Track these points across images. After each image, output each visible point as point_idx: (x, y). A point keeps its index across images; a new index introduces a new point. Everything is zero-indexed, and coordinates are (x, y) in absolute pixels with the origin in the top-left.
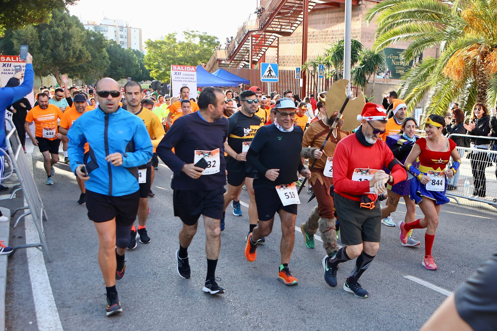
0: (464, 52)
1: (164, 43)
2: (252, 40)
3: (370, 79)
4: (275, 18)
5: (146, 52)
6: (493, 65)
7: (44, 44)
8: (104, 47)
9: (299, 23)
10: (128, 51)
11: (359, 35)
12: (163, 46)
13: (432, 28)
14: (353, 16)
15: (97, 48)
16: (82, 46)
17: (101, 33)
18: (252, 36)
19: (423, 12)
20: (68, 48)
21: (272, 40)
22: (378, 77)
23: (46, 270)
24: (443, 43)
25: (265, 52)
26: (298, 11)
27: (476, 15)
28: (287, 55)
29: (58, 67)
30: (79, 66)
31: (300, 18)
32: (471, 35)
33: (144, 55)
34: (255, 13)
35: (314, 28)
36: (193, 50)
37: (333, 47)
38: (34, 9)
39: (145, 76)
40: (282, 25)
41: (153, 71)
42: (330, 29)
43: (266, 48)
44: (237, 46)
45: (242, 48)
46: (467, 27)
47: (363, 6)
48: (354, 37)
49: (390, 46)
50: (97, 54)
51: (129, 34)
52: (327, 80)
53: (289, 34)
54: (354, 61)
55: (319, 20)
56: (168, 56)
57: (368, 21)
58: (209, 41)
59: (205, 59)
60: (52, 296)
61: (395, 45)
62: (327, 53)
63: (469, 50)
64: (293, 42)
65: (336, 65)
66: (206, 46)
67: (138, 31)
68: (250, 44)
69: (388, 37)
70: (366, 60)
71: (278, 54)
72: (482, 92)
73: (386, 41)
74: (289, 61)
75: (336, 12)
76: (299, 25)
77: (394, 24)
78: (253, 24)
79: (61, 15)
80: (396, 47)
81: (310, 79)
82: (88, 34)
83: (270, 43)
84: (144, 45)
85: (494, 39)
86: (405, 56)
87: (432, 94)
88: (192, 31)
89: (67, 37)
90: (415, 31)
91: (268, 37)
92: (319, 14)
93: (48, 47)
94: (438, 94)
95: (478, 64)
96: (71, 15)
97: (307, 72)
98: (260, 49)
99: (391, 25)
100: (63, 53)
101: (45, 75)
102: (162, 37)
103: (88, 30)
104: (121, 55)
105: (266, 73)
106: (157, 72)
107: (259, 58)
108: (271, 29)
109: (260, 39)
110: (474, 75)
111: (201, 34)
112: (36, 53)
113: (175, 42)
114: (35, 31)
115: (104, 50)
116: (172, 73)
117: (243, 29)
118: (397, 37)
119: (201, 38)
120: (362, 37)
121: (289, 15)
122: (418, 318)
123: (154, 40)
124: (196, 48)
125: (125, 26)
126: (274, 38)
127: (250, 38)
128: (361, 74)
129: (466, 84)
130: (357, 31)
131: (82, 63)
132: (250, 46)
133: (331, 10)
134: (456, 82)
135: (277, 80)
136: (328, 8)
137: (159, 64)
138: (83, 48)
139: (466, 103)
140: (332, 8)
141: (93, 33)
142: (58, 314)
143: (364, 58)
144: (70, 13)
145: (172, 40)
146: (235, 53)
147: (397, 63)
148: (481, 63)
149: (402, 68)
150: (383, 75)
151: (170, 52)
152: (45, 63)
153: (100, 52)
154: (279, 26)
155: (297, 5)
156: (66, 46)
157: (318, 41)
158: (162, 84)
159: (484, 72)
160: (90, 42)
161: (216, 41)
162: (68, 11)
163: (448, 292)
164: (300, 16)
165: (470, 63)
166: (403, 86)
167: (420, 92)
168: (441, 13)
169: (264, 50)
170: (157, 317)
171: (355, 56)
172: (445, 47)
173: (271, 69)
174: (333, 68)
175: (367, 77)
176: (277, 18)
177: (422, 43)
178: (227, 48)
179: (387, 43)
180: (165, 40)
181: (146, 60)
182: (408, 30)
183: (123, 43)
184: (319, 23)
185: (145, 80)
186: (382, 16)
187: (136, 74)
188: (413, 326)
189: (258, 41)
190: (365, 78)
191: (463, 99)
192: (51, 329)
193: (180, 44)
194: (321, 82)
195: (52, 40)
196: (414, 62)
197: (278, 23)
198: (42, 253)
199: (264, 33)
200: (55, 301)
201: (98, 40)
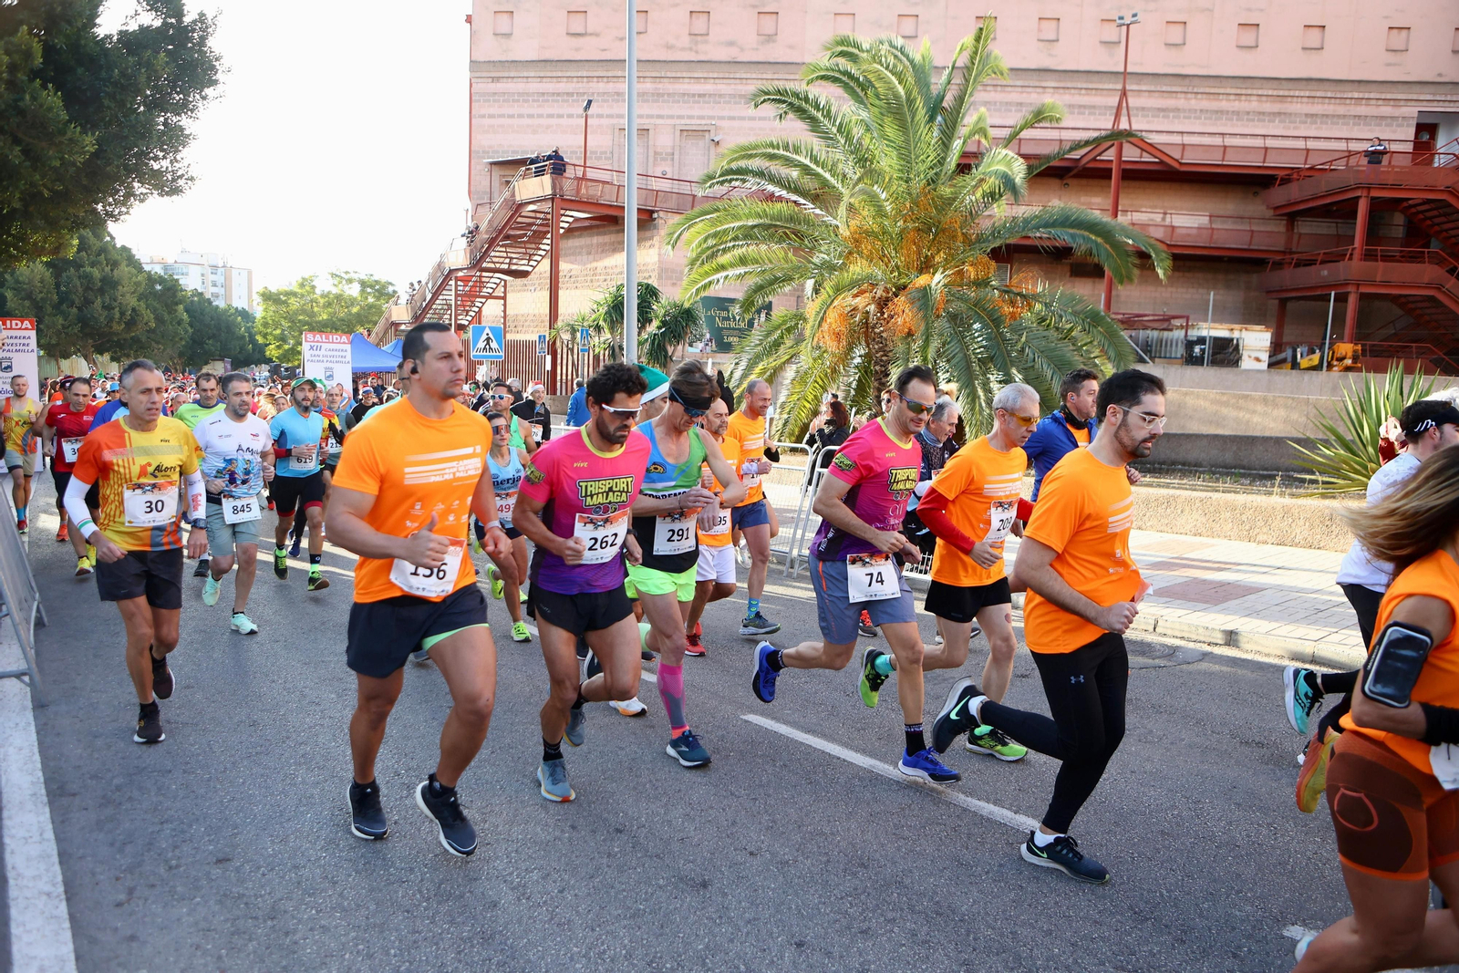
0: (847, 300)
1: (294, 294)
2: (456, 286)
3: (676, 354)
4: (498, 245)
5: (259, 311)
6: (900, 321)
7: (64, 299)
8: (180, 302)
9: (543, 253)
10: (226, 311)
11: (654, 274)
12: (292, 300)
13: (787, 256)
14: (640, 241)
15: (167, 305)
16: (138, 300)
17: (175, 277)
18: (457, 279)
19: (770, 226)
20: (110, 304)
21: (494, 286)
22: (690, 349)
23: (33, 723)
24: (810, 284)
25: (480, 308)
26: (541, 232)
27: (866, 232)
28: (522, 312)
29: (90, 341)
30: (132, 338)
31: (546, 244)
32: (858, 268)
33: (255, 318)
34: (463, 236)
35: (572, 263)
36: (347, 307)
37: (607, 295)
38: (44, 229)
39: (257, 356)
40: (511, 258)
41: (273, 346)
42: (600, 264)
43: (483, 300)
44: (429, 296)
45: (438, 302)
46: (850, 253)
47: (661, 221)
48: (645, 278)
49: (711, 292)
50: (166, 317)
51: (228, 278)
52: (596, 358)
53: (524, 274)
54: (644, 319)
55: (581, 247)
56: (301, 317)
57: (670, 247)
58: (377, 290)
59: (369, 322)
60: (40, 774)
61: (718, 290)
62: (595, 306)
63: (855, 296)
64: (533, 288)
65: (612, 329)
66: (371, 300)
67: (245, 274)
68: (453, 293)
69: (707, 274)
70: (667, 318)
71: (505, 311)
72: (882, 372)
73: (703, 283)
74: (527, 324)
75: (611, 233)
76: (543, 257)
77: (718, 251)
78: (459, 257)
79: (98, 244)
80: (723, 295)
81: (565, 356)
82: (151, 279)
83: (491, 291)
84: (257, 299)
85: (899, 275)
86: (741, 307)
87: (791, 378)
88: (347, 273)
89: (109, 284)
90: (756, 261)
91: (487, 280)
92: (580, 236)
93: (72, 304)
94: (801, 378)
95: (873, 320)
96: (118, 246)
97: (558, 344)
98: (473, 302)
99: (713, 253)
100: (100, 315)
101: (66, 356)
102: (290, 284)
103: (150, 272)
104: (212, 319)
105: (481, 344)
106: (279, 347)
107: (470, 318)
108: (492, 266)
109: (471, 284)
110: (866, 342)
111: (363, 277)
112: (49, 315)
113: (314, 293)
114: (48, 274)
115: (181, 307)
116: (305, 347)
117: (440, 266)
118: (724, 274)
119: (363, 284)
120: (660, 277)
121: (525, 239)
122: (769, 796)
123: (274, 290)
124: (353, 302)
125: (221, 264)
126: (498, 281)
127: (452, 283)
128: (659, 344)
129: (853, 358)
130: (650, 268)
131: (138, 332)
132: (453, 298)
133: (601, 230)
134: (833, 355)
135: (501, 357)
136: (597, 227)
137: (282, 334)
138: (139, 306)
139: (853, 392)
140: (604, 226)
141: (161, 277)
142: (47, 810)
143: (664, 316)
144: (116, 241)
145: (307, 288)
146: (425, 310)
147: (726, 324)
148: (878, 319)
149: (736, 332)
150: (700, 345)
151: (304, 312)
152: (67, 334)
153: (171, 311)
154: (507, 261)
155: (539, 222)
156: (107, 300)
157: (579, 285)
158: (287, 370)
159: (884, 335)
160: (155, 294)
161: (391, 289)
162: (112, 238)
163: (826, 743)
164: (545, 241)
165: (857, 319)
166: (737, 364)
167: (768, 373)
168: (803, 228)
169: (480, 305)
170: (252, 810)
171: (647, 312)
172: (816, 291)
173: (491, 336)
174: (607, 335)
175: (670, 350)
176: (502, 246)
177: (771, 283)
178: (411, 301)
179: (705, 287)
180: (296, 289)
181: (258, 326)
182: (743, 261)
183: (217, 296)
184: (580, 253)
185: (258, 363)
186: (695, 236)
187: (240, 352)
188: (759, 813)
189: (467, 289)
190: (666, 352)
191: (849, 385)
192: (30, 840)
193: (323, 296)
194: (586, 362)
195: (80, 290)
196: (756, 321)
197: (505, 255)
198: (28, 689)
199: (478, 274)
200: (46, 782)
201: (169, 289)
